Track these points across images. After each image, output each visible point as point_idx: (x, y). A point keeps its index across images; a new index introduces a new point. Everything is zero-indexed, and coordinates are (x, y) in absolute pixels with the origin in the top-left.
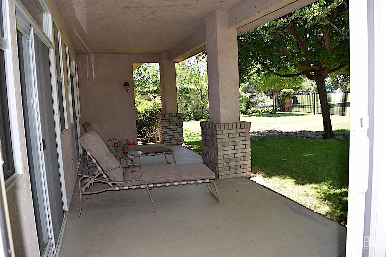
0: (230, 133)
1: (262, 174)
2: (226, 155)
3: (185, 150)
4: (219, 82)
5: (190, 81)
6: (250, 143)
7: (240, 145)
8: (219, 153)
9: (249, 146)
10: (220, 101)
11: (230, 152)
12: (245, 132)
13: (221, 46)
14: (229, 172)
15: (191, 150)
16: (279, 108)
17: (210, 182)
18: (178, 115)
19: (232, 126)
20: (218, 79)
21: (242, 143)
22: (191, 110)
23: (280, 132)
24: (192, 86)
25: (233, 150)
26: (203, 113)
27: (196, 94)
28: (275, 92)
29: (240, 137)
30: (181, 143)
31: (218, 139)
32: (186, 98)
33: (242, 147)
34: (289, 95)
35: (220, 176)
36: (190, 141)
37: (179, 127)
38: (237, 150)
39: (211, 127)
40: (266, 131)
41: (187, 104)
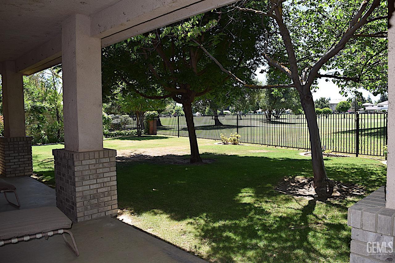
0: (91, 163)
1: (131, 210)
2: (86, 191)
3: (33, 183)
4: (78, 101)
5: (44, 100)
6: (116, 175)
7: (104, 177)
8: (77, 189)
9: (115, 178)
10: (78, 124)
11: (92, 187)
12: (110, 162)
13: (80, 57)
14: (90, 212)
15: (42, 182)
16: (143, 131)
17: (64, 233)
18: (25, 140)
19: (93, 154)
20: (76, 97)
21: (106, 175)
22: (45, 132)
23: (146, 157)
24: (46, 104)
25: (95, 185)
26: (59, 136)
27: (51, 114)
28: (139, 114)
29: (103, 168)
30: (30, 173)
31: (75, 172)
32: (39, 119)
33: (106, 180)
34: (153, 117)
35: (79, 217)
36: (41, 170)
37: (27, 154)
38: (100, 184)
39: (67, 157)
40: (132, 156)
41: (40, 126)
